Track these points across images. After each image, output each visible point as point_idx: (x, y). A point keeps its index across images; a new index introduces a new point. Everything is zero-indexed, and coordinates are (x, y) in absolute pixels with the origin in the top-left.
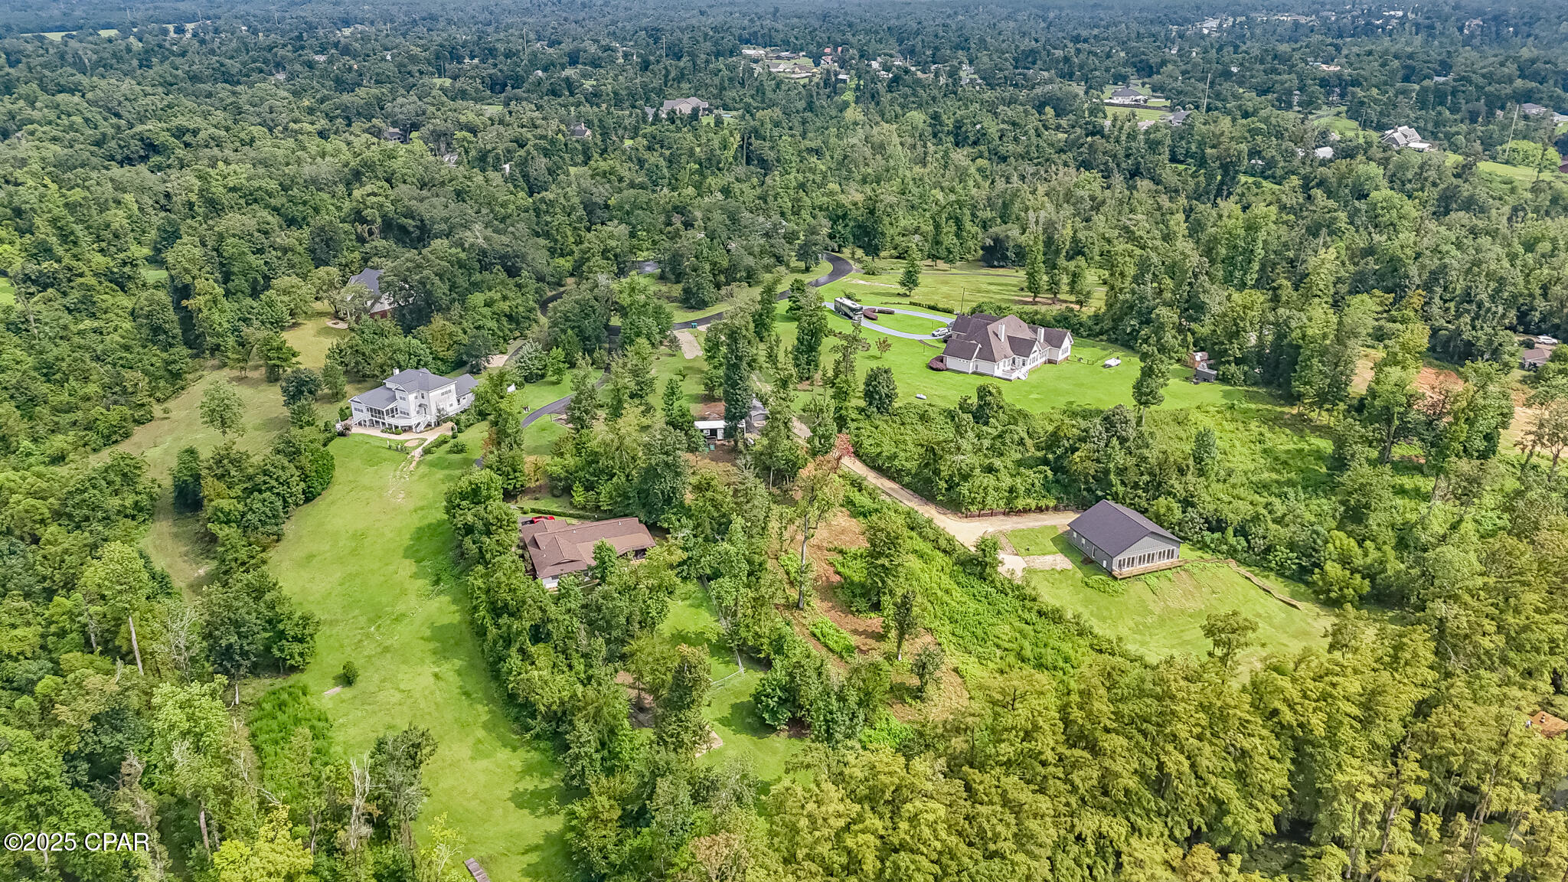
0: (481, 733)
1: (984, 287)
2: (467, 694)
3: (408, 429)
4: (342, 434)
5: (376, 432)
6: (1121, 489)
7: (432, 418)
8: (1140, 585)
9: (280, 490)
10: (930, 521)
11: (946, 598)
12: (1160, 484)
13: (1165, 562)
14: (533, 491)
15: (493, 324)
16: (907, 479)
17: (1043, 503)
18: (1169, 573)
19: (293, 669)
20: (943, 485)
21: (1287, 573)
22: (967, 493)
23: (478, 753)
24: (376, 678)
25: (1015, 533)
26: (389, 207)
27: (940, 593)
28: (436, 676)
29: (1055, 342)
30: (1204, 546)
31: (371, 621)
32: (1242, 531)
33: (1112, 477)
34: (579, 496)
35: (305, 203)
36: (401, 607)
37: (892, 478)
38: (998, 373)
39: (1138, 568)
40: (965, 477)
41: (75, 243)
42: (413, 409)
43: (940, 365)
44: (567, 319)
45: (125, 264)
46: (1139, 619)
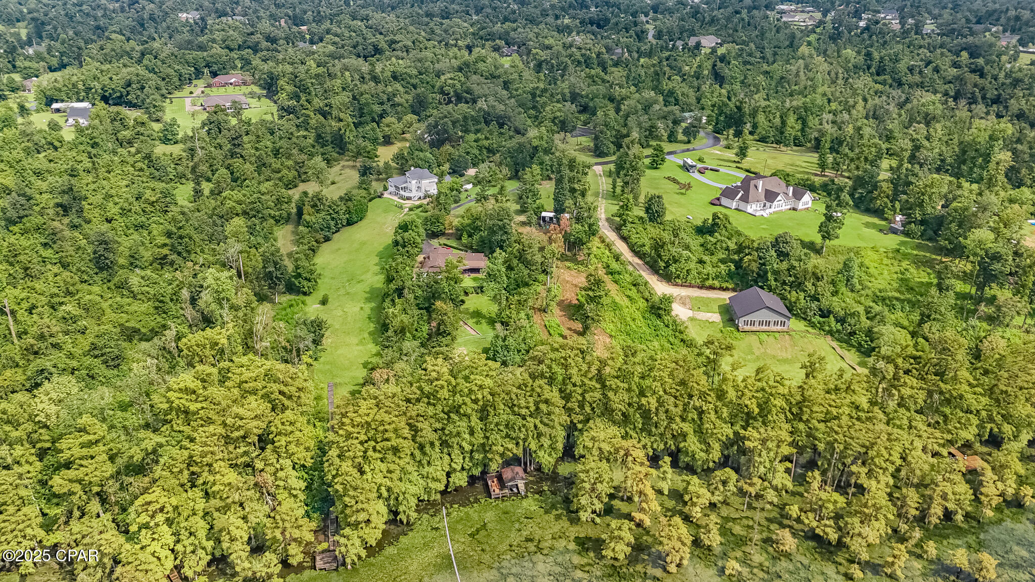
0: (366, 335)
1: (798, 163)
2: (369, 318)
3: (409, 198)
4: (380, 197)
5: (395, 198)
6: (773, 283)
7: (422, 195)
8: (755, 337)
9: (335, 216)
10: (646, 283)
11: (631, 323)
12: (800, 284)
13: (779, 328)
14: (449, 235)
15: (477, 152)
16: (648, 259)
17: (724, 285)
18: (777, 335)
19: (305, 294)
20: (662, 264)
21: (863, 350)
22: (674, 270)
23: (361, 343)
24: (337, 304)
25: (696, 298)
26: (458, 86)
27: (628, 319)
28: (362, 308)
29: (798, 196)
30: (813, 325)
31: (348, 281)
32: (842, 321)
33: (769, 274)
34: (465, 239)
35: (428, 83)
36: (363, 277)
37: (640, 258)
38: (750, 210)
39: (756, 328)
40: (675, 261)
41: (309, 94)
42: (414, 188)
43: (717, 202)
44: (509, 152)
45: (327, 106)
46: (743, 355)
